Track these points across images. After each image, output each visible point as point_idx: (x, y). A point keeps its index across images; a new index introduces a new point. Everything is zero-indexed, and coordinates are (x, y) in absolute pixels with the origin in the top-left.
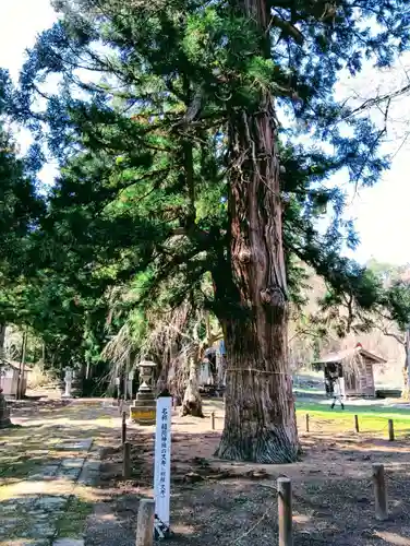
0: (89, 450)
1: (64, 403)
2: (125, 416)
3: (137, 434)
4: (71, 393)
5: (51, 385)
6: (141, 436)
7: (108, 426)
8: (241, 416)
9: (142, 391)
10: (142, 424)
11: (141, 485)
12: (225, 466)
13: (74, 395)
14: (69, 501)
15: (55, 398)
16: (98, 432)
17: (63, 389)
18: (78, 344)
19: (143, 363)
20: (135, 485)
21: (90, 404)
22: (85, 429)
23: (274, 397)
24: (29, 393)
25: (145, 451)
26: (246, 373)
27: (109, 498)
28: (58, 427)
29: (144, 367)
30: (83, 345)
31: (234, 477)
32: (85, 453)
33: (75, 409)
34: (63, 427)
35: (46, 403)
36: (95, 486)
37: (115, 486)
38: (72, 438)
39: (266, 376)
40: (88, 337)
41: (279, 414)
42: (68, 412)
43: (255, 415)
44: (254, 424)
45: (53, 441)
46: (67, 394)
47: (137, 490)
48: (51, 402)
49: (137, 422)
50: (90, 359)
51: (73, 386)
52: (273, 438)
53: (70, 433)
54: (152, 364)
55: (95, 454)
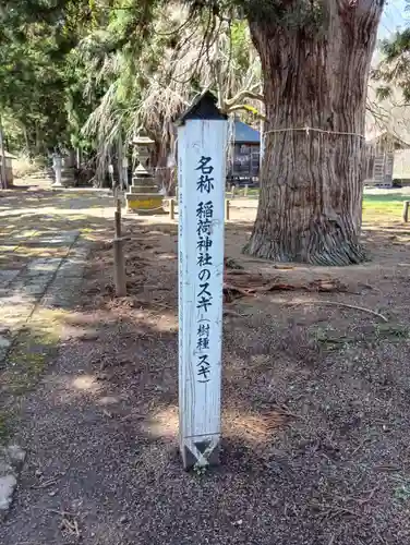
0: (72, 245)
1: (54, 192)
2: (119, 204)
3: (134, 225)
4: (63, 183)
5: (39, 173)
6: (141, 227)
7: (100, 216)
8: (287, 200)
9: (139, 175)
10: (141, 214)
11: (145, 306)
12: (267, 270)
13: (66, 185)
14: (15, 343)
15: (45, 188)
16: (87, 223)
17: (53, 178)
18: (63, 128)
19: (137, 139)
20: (136, 306)
21: (82, 194)
22: (71, 219)
23: (342, 171)
24: (16, 182)
25: (148, 247)
26: (299, 136)
27: (91, 332)
28: (39, 216)
29: (139, 144)
30: (68, 129)
31: (289, 289)
32: (66, 251)
33: (64, 198)
34: (45, 216)
35: (35, 192)
36: (70, 306)
37: (103, 306)
38: (53, 230)
39: (333, 138)
40: (72, 120)
41: (346, 197)
42: (55, 201)
43: (308, 199)
44: (306, 212)
45: (27, 234)
46: (58, 183)
47: (139, 314)
48: (41, 191)
49: (135, 211)
50: (77, 145)
51: (63, 175)
52: (334, 231)
53: (52, 224)
54: (148, 140)
55: (79, 252)
